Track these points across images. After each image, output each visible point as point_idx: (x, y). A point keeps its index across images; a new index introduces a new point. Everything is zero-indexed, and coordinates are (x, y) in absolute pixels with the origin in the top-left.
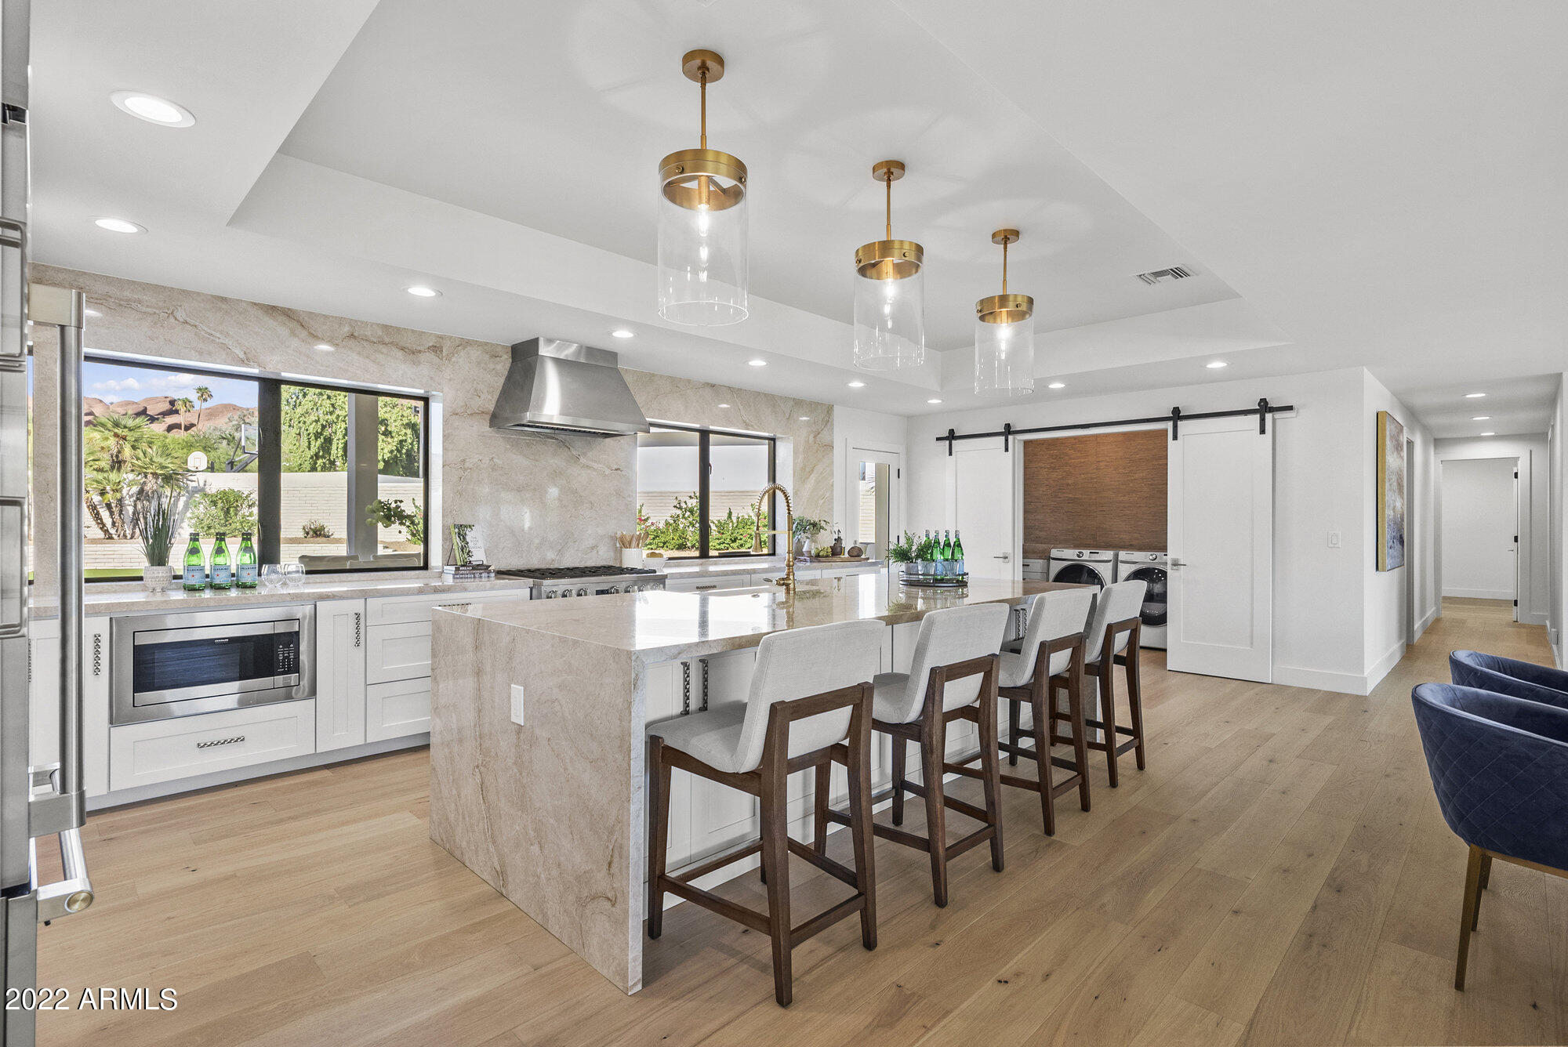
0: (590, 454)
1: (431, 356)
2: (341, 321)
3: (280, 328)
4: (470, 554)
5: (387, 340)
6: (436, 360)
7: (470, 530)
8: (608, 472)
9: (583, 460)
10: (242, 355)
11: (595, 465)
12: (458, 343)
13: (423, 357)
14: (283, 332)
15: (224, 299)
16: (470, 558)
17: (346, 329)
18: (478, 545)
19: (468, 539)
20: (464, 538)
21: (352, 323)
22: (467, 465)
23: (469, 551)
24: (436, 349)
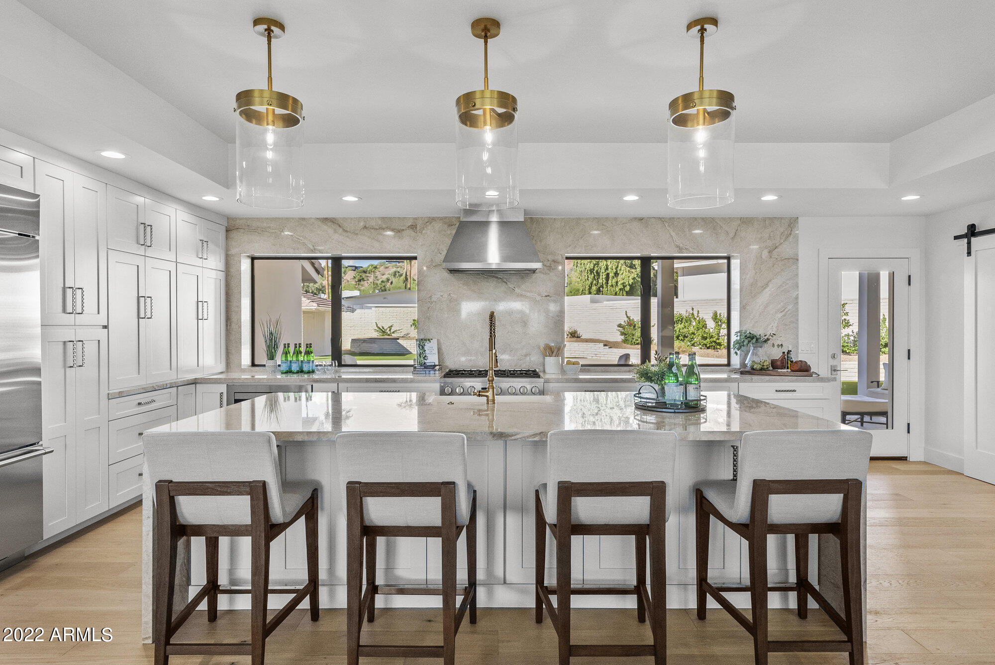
0: (523, 286)
1: (410, 232)
2: (359, 219)
3: (328, 229)
4: (426, 358)
5: (384, 226)
6: (413, 234)
7: (428, 342)
8: (538, 298)
9: (517, 290)
10: (312, 248)
11: (528, 294)
12: (426, 220)
13: (405, 233)
14: (330, 231)
15: (303, 219)
16: (425, 361)
17: (362, 224)
18: (433, 352)
19: (426, 348)
20: (423, 347)
21: (365, 219)
22: (433, 300)
23: (425, 356)
24: (413, 227)
